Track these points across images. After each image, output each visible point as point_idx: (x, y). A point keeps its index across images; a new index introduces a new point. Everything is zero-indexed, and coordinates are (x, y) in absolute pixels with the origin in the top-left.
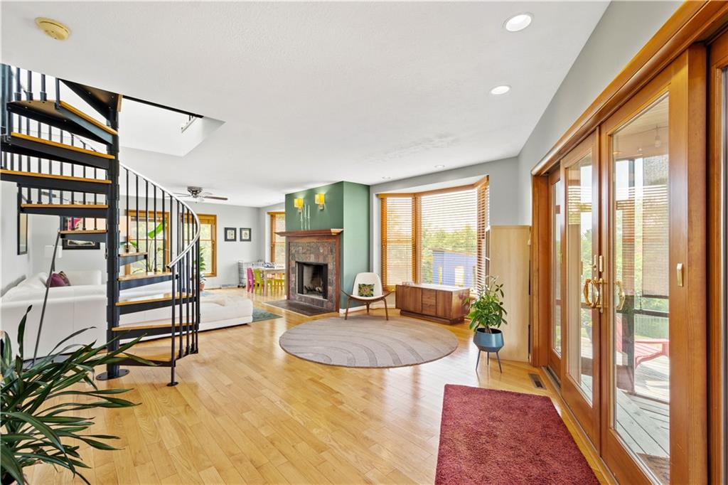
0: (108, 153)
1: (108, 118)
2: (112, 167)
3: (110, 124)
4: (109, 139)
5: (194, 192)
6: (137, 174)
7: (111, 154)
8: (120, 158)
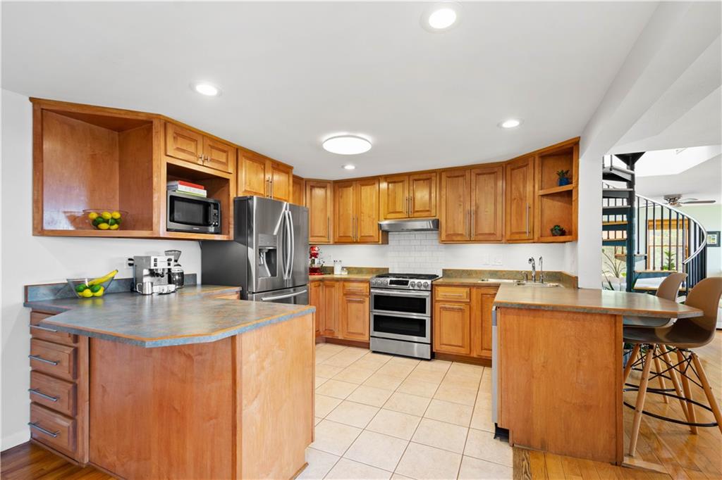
0: (628, 188)
1: (628, 164)
2: (631, 197)
3: (629, 167)
4: (628, 177)
5: (673, 199)
6: (647, 198)
7: (630, 188)
8: (635, 190)
